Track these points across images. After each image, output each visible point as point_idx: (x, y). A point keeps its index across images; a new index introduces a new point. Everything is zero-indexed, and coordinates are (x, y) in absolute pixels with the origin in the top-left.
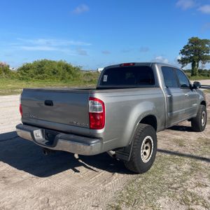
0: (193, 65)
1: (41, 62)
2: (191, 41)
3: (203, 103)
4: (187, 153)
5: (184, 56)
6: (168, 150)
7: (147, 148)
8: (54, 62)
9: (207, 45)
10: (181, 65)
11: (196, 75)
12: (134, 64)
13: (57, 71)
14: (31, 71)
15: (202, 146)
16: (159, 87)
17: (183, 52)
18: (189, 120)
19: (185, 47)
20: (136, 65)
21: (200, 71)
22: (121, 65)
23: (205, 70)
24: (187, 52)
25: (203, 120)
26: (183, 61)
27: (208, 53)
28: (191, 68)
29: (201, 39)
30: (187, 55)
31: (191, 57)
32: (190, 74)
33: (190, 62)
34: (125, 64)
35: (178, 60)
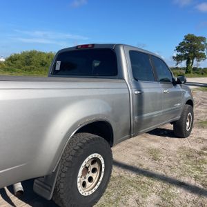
0: (188, 63)
1: (30, 53)
2: (186, 38)
3: (190, 102)
4: (160, 172)
5: (179, 53)
6: (136, 165)
7: (94, 170)
8: (44, 53)
9: (202, 43)
10: (176, 62)
11: (190, 72)
12: (93, 45)
13: (46, 63)
14: (18, 62)
15: (182, 162)
16: (122, 78)
17: (178, 49)
18: (171, 123)
19: (181, 44)
20: (95, 47)
21: (195, 69)
22: (77, 47)
23: (200, 68)
24: (182, 49)
25: (188, 124)
26: (178, 59)
27: (203, 50)
28: (185, 66)
29: (197, 36)
30: (182, 52)
31: (186, 54)
32: (184, 72)
33: (185, 59)
34: (82, 46)
35: (174, 57)
